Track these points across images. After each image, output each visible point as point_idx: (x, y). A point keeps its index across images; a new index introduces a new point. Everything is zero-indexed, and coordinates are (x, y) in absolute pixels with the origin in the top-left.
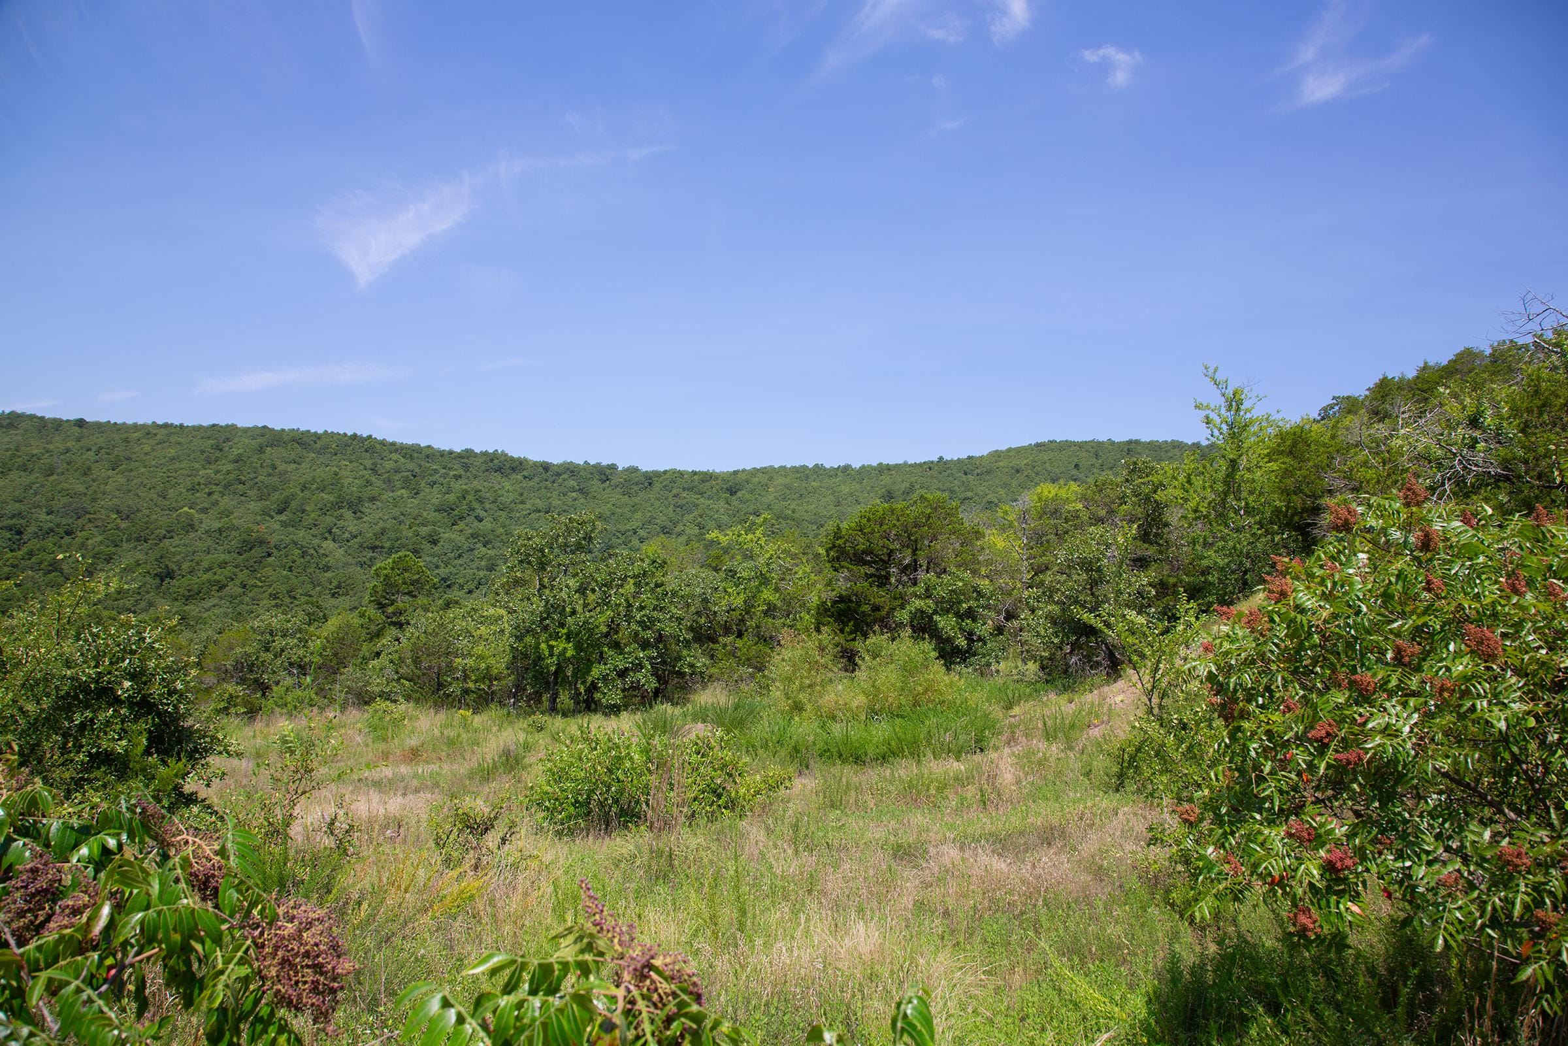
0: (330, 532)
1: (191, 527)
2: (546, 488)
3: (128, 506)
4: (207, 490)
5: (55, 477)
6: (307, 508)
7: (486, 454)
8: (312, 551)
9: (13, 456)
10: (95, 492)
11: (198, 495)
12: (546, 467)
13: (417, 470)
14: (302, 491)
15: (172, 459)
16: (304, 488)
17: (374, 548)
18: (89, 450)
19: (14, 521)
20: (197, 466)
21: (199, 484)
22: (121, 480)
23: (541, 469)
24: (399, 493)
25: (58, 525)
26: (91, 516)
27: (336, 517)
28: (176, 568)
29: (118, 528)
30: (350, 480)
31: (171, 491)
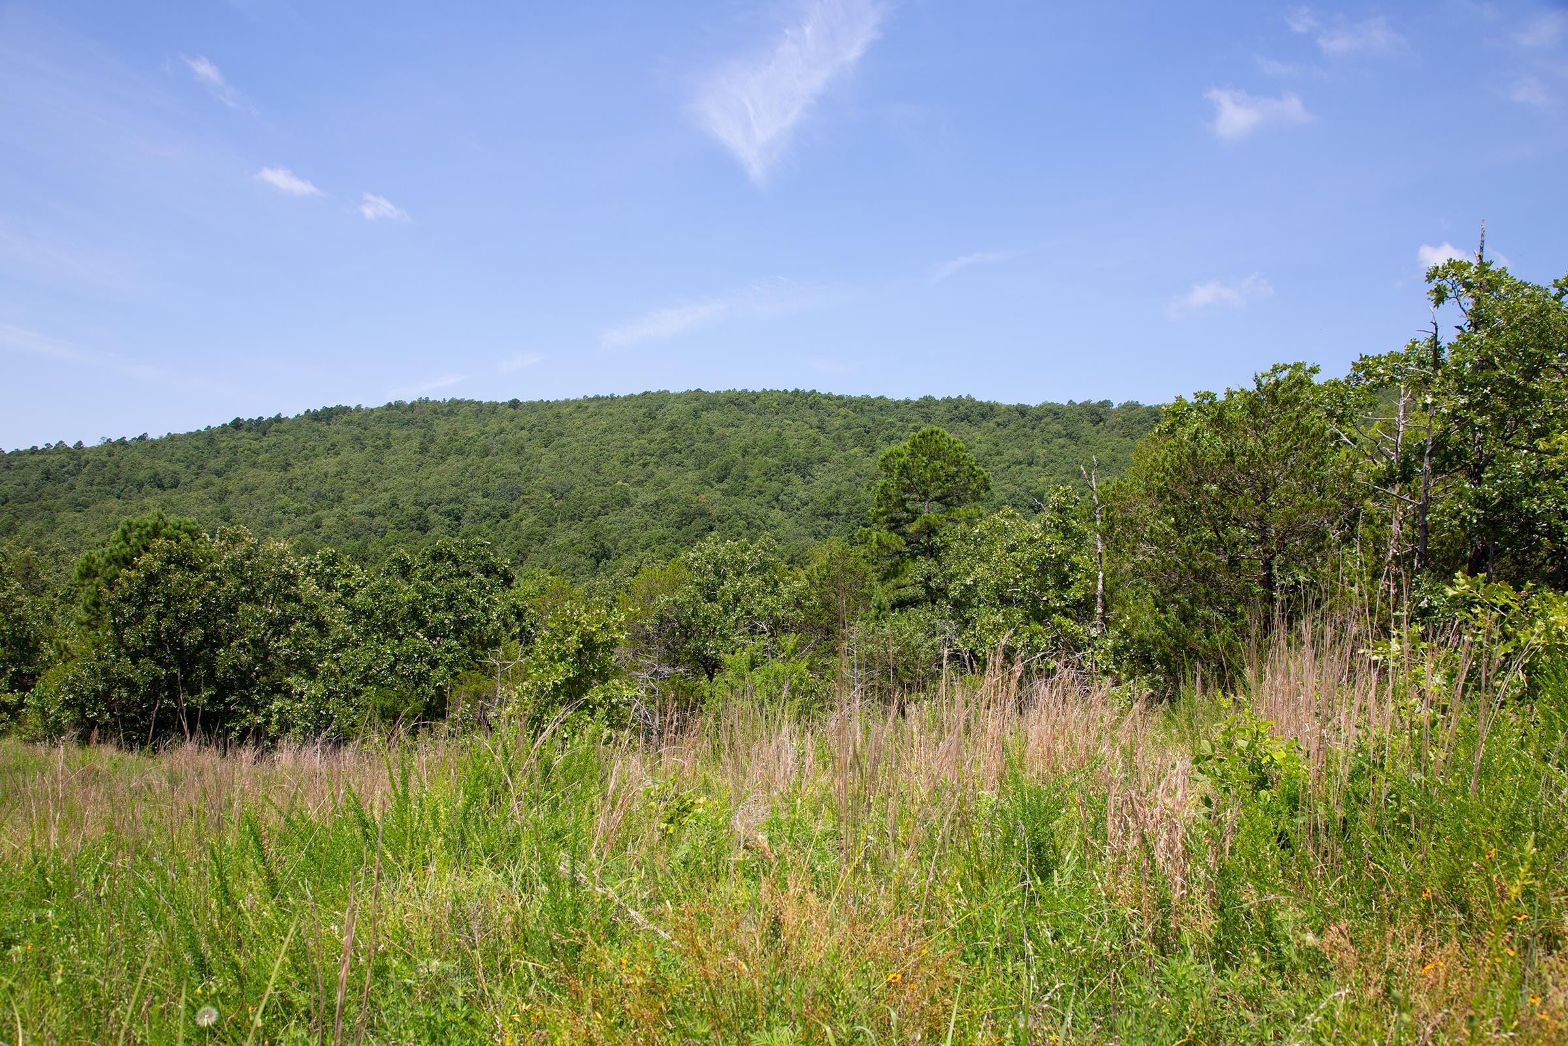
0: (778, 500)
1: (625, 502)
2: (1025, 435)
3: (562, 484)
4: (641, 461)
5: (490, 458)
6: (750, 474)
7: (948, 400)
8: (758, 522)
9: (451, 440)
10: (529, 470)
11: (632, 467)
12: (1022, 411)
13: (870, 424)
14: (743, 456)
15: (605, 431)
16: (745, 453)
17: (828, 515)
18: (523, 428)
19: (452, 506)
20: (630, 436)
21: (633, 455)
22: (554, 456)
23: (1016, 414)
24: (852, 452)
25: (494, 508)
26: (525, 497)
27: (783, 482)
28: (612, 547)
29: (552, 507)
30: (795, 441)
31: (603, 465)
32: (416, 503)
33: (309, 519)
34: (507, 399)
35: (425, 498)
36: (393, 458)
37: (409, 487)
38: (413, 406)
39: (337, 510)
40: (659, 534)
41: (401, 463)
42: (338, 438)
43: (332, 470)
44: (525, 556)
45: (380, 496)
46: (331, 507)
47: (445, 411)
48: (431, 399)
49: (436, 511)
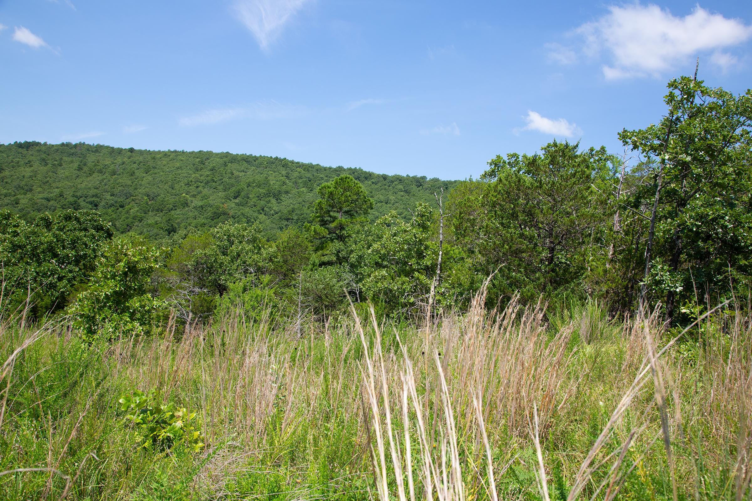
0: (263, 210)
1: (186, 204)
2: (385, 189)
3: (153, 193)
4: (195, 185)
5: (116, 176)
6: (250, 196)
7: (350, 169)
9: (95, 165)
10: (136, 184)
11: (191, 187)
12: (385, 177)
13: (312, 177)
14: (248, 187)
15: (178, 168)
16: (249, 185)
17: (287, 220)
18: (135, 163)
19: (93, 199)
20: (191, 172)
21: (191, 181)
22: (150, 178)
23: (382, 179)
24: (302, 190)
25: (116, 202)
26: (133, 198)
27: (267, 202)
28: (177, 226)
29: (147, 203)
30: (274, 182)
31: (176, 185)
32: (73, 196)
33: (12, 199)
34: (128, 147)
35: (79, 194)
36: (62, 171)
37: (71, 187)
38: (76, 146)
39: (29, 195)
40: (202, 222)
41: (67, 174)
42: (31, 158)
43: (28, 174)
44: (131, 228)
45: (54, 190)
46: (25, 194)
47: (94, 150)
48: (86, 143)
49: (84, 201)
